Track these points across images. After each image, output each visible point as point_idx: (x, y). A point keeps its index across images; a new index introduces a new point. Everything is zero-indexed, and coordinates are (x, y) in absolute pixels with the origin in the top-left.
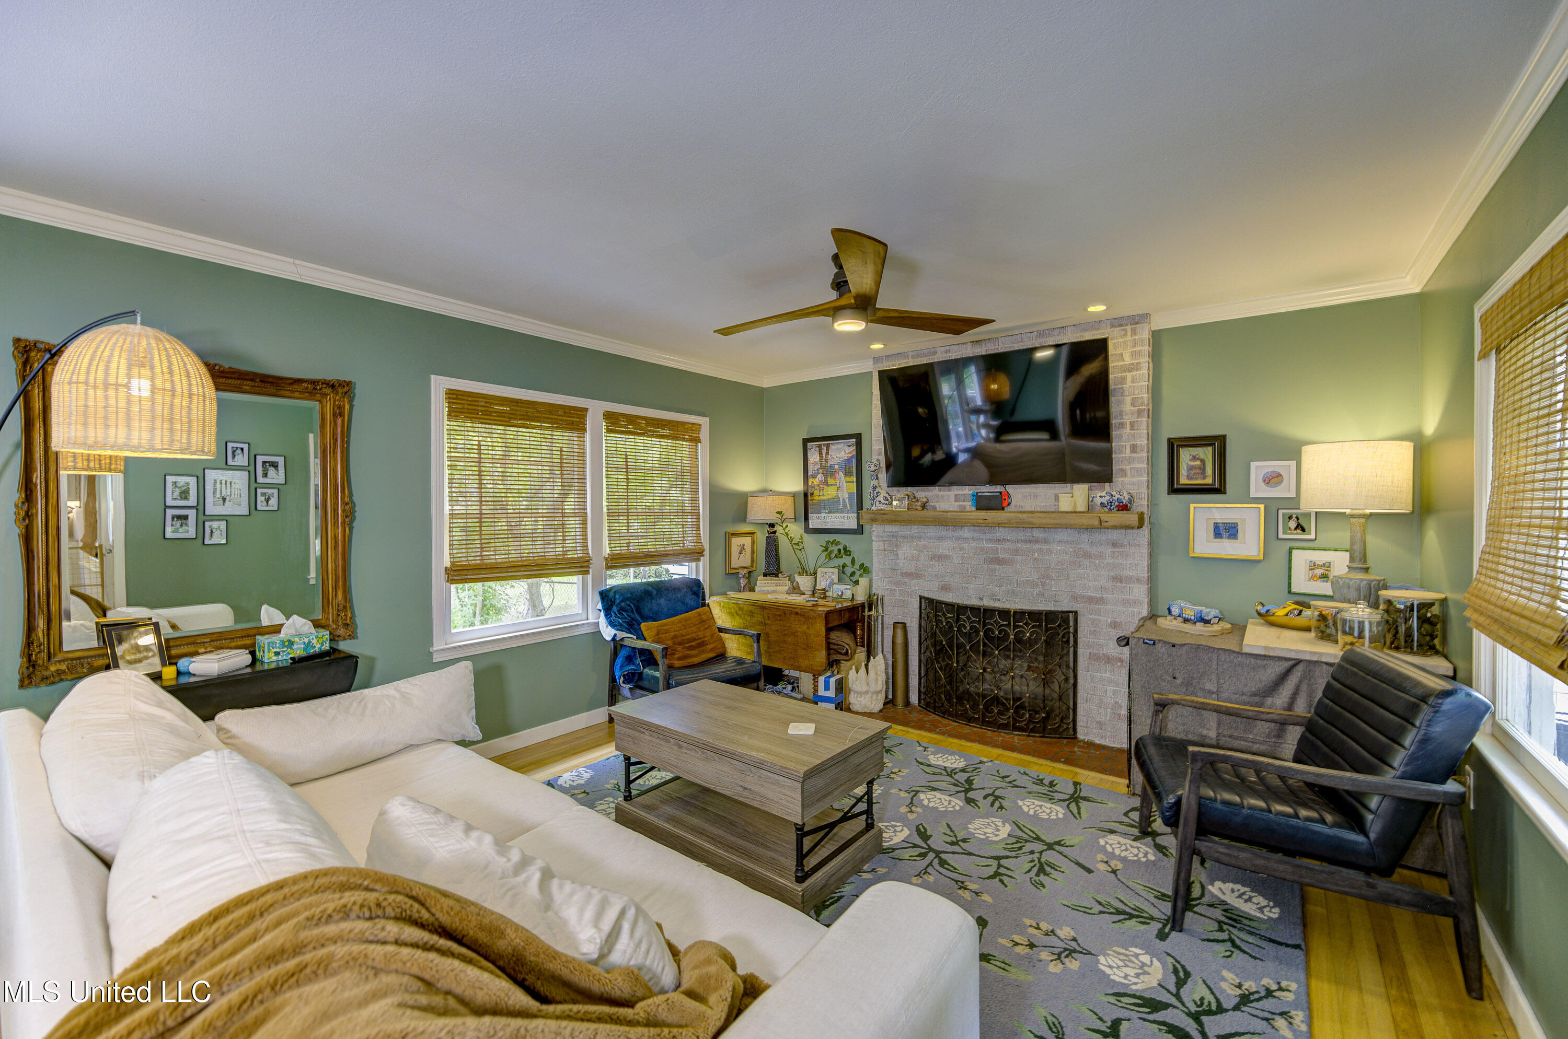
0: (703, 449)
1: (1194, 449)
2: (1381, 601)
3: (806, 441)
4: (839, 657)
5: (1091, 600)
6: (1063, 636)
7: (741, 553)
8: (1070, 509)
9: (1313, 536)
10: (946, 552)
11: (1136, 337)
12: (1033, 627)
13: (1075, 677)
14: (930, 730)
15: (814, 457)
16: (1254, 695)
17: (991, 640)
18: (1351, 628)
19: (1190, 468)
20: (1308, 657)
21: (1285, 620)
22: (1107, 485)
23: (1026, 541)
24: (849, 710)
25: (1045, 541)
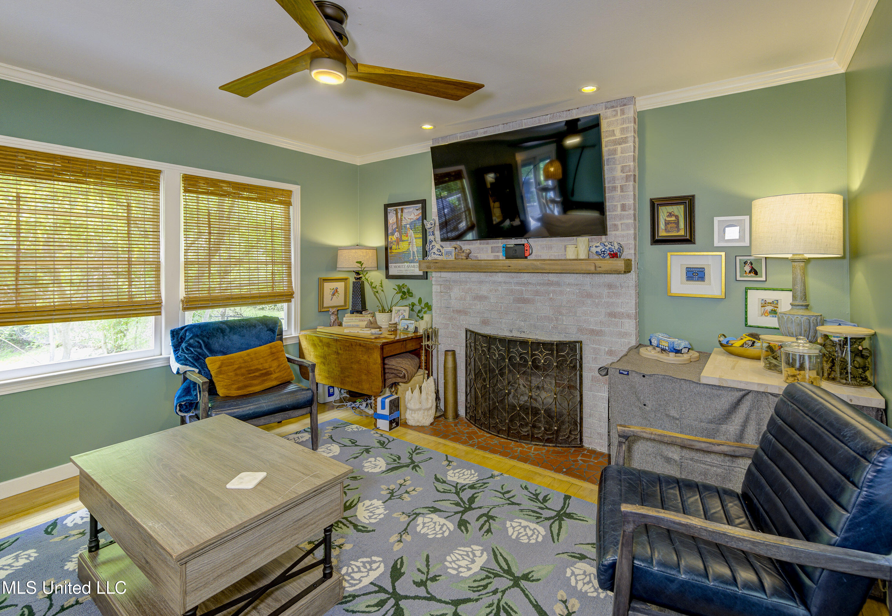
0: (295, 211)
1: (670, 207)
2: (819, 335)
3: (386, 206)
4: (399, 380)
5: (593, 332)
6: (571, 363)
7: (334, 294)
8: (573, 257)
9: (763, 279)
10: (485, 294)
11: (625, 116)
12: (547, 354)
13: (581, 396)
14: (464, 443)
15: (392, 219)
16: (711, 422)
17: (513, 365)
18: (794, 360)
19: (667, 223)
20: (755, 388)
21: (741, 350)
22: (603, 237)
23: (543, 284)
24: (406, 425)
25: (558, 284)
